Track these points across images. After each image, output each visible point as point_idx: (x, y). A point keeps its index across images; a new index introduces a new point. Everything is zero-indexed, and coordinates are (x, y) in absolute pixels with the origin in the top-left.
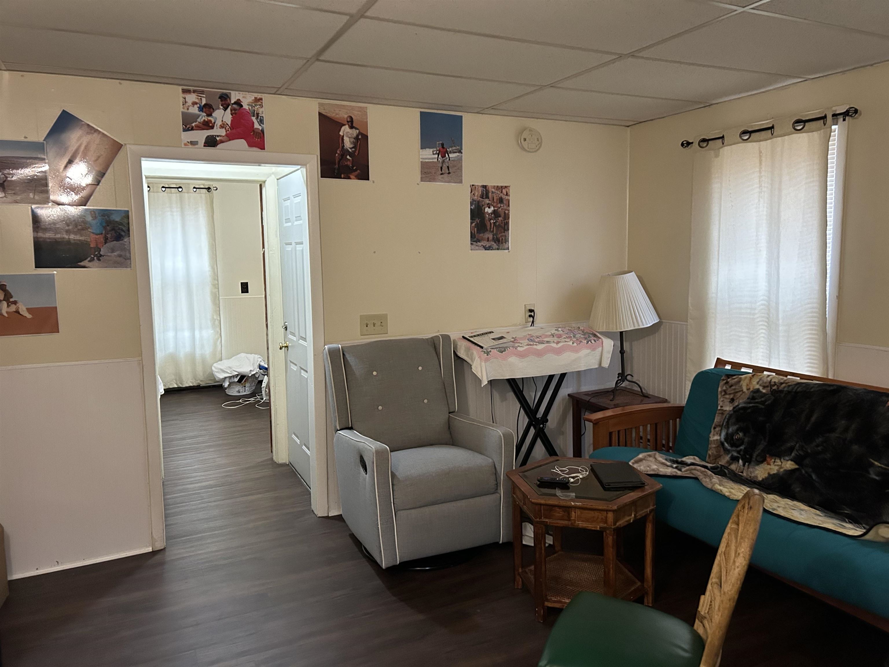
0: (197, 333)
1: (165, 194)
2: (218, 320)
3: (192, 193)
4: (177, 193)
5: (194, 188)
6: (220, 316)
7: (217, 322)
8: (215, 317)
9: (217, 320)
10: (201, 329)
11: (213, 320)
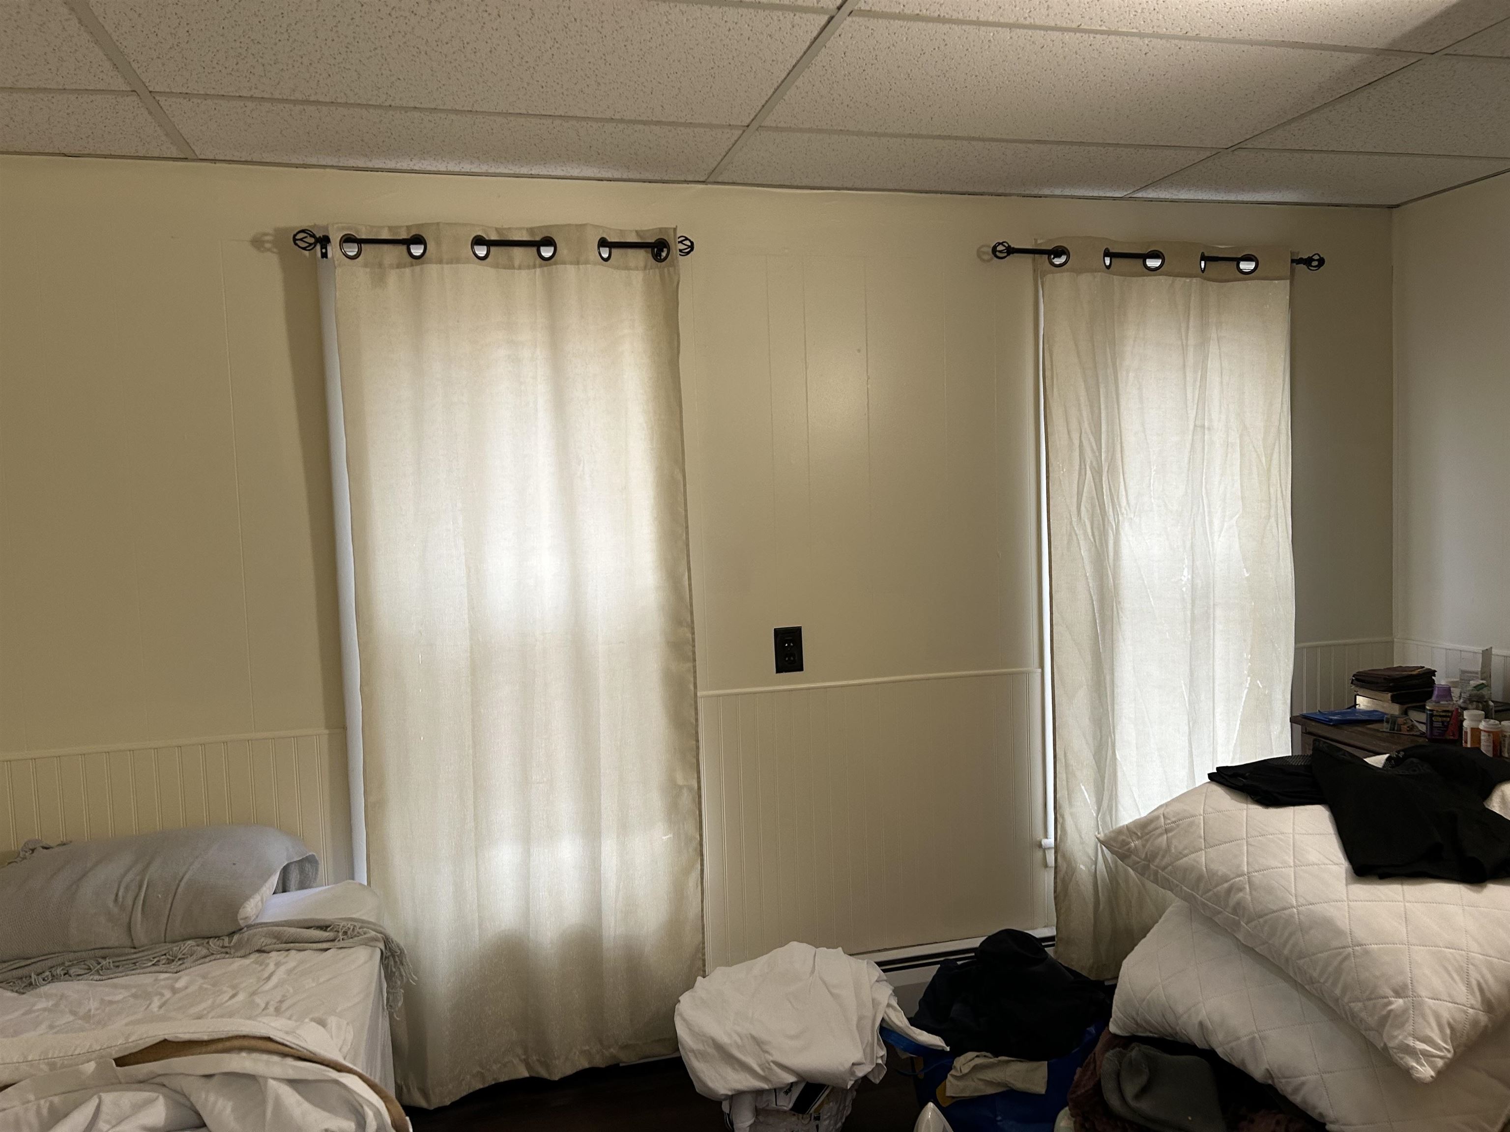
0: (609, 848)
1: (486, 271)
2: (690, 789)
3: (595, 264)
4: (534, 267)
5: (603, 243)
6: (699, 772)
7: (686, 799)
8: (680, 781)
9: (685, 792)
10: (624, 828)
11: (672, 790)
